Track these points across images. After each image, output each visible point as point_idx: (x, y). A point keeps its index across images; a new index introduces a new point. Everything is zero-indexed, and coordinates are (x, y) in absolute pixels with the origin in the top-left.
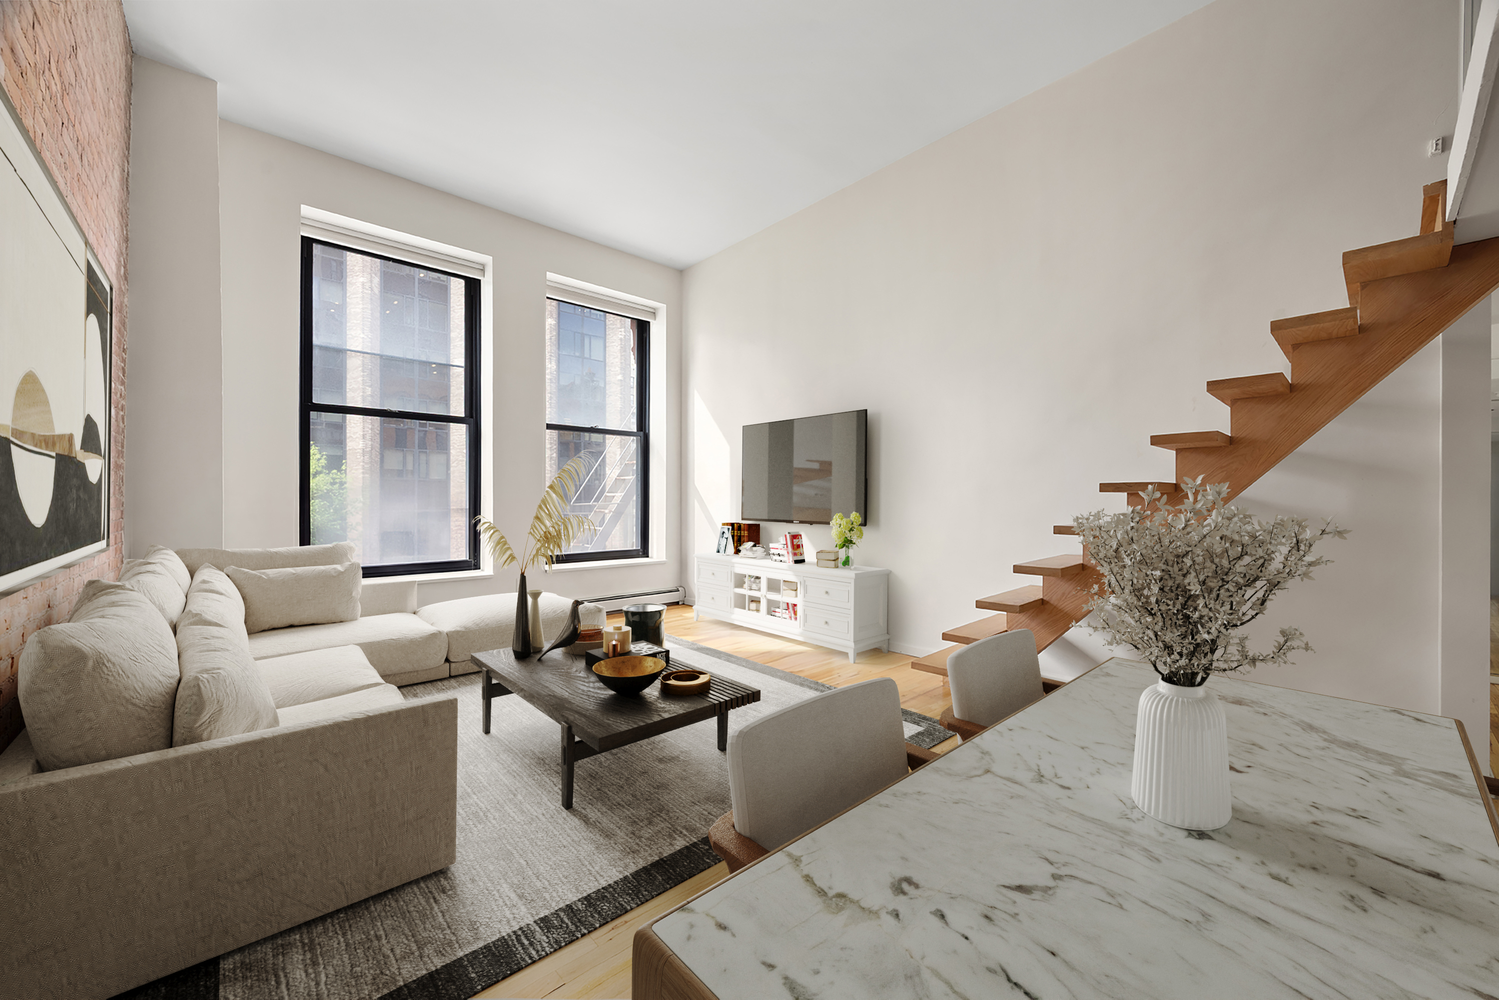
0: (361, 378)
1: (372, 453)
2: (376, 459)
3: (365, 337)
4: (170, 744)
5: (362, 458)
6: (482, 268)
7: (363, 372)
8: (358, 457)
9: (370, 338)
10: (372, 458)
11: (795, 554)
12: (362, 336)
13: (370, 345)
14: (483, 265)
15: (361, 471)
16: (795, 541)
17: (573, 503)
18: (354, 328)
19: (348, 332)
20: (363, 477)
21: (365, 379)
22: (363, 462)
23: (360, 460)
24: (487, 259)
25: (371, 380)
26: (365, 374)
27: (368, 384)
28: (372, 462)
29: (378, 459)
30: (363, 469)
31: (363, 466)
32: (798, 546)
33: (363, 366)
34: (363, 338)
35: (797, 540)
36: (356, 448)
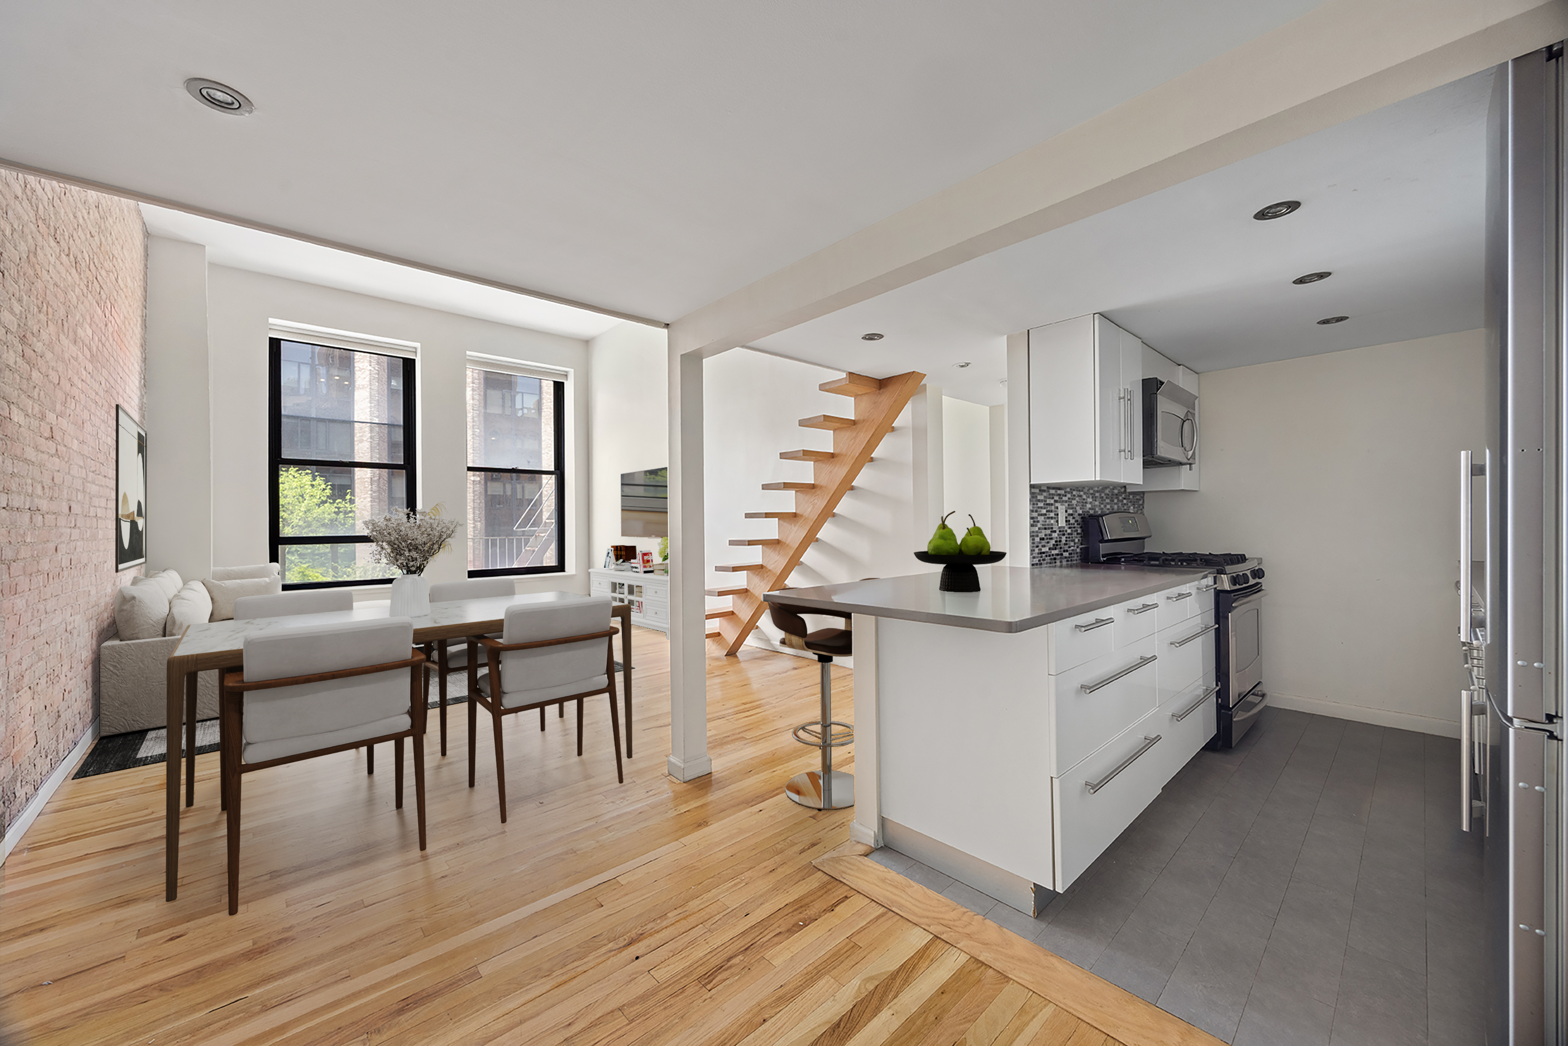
0: (369, 410)
1: (379, 482)
2: (384, 487)
3: (373, 369)
4: (164, 636)
5: (370, 487)
6: (414, 350)
7: (371, 403)
8: (367, 486)
9: (378, 370)
10: (380, 487)
11: (645, 567)
12: (369, 368)
13: (377, 376)
14: (416, 348)
15: (370, 499)
16: (646, 558)
17: (516, 528)
18: (362, 361)
19: (356, 365)
20: (371, 505)
21: (373, 409)
22: (371, 491)
23: (368, 489)
24: (418, 345)
25: (378, 411)
26: (373, 405)
27: (375, 415)
28: (379, 490)
29: (386, 488)
30: (371, 498)
31: (371, 494)
32: (648, 561)
33: (371, 398)
34: (370, 370)
35: (647, 557)
36: (364, 477)
